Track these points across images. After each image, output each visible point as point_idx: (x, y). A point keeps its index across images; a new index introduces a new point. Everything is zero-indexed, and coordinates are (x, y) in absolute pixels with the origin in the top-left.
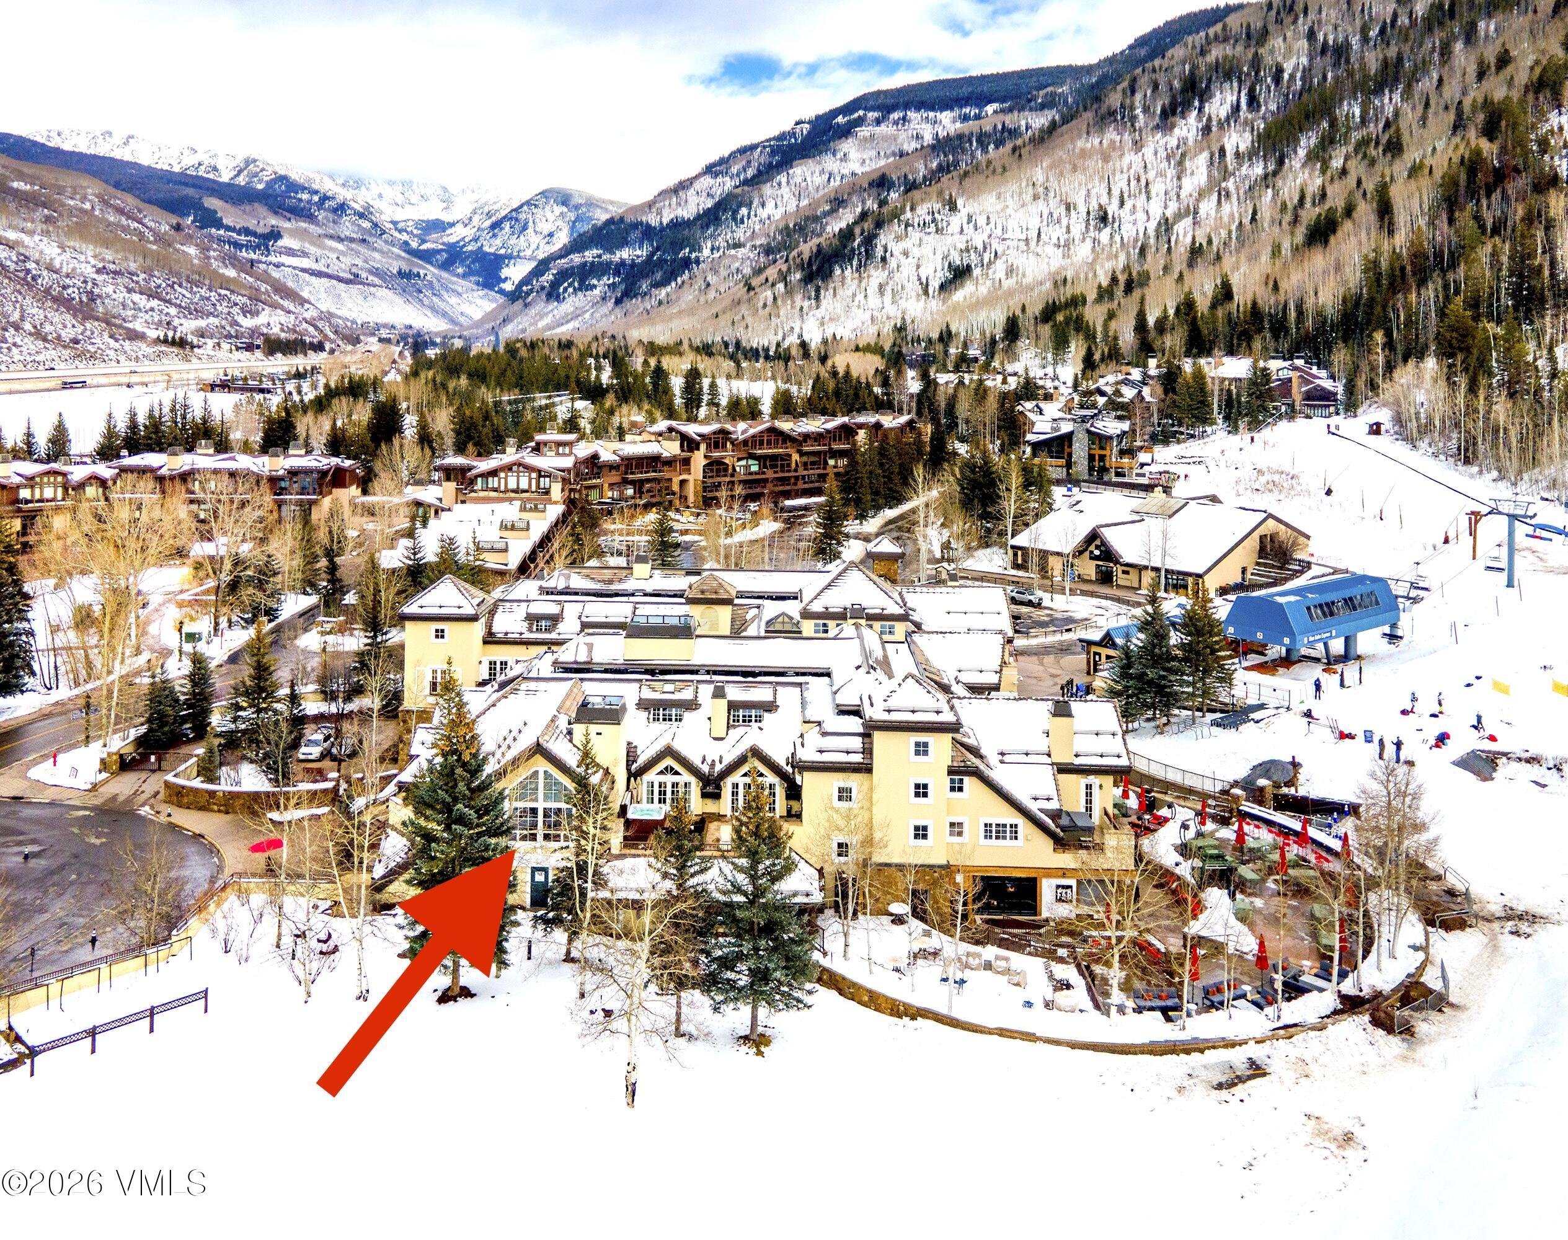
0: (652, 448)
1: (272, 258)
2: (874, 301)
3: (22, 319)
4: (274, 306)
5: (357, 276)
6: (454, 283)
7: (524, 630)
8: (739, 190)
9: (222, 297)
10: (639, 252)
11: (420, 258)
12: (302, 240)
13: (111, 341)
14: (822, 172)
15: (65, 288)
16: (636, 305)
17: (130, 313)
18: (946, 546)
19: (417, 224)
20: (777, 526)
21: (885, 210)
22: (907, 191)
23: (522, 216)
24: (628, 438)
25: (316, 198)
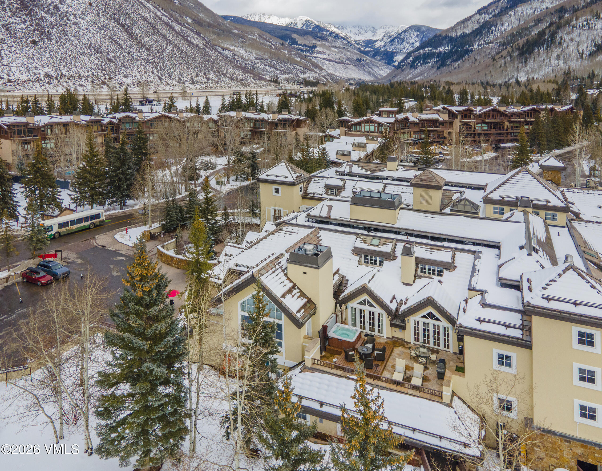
0: (435, 117)
1: (313, 55)
2: (554, 62)
3: (227, 72)
4: (311, 70)
5: (342, 61)
6: (376, 63)
7: (323, 193)
8: (491, 19)
9: (294, 67)
10: (447, 48)
11: (364, 54)
12: (324, 48)
13: (253, 80)
14: (532, 8)
15: (246, 64)
16: (445, 69)
17: (265, 73)
18: (593, 169)
19: (364, 41)
20: (494, 155)
21: (562, 21)
22: (573, 13)
23: (402, 37)
24: (424, 112)
25: (328, 33)
